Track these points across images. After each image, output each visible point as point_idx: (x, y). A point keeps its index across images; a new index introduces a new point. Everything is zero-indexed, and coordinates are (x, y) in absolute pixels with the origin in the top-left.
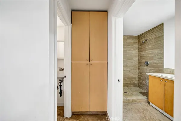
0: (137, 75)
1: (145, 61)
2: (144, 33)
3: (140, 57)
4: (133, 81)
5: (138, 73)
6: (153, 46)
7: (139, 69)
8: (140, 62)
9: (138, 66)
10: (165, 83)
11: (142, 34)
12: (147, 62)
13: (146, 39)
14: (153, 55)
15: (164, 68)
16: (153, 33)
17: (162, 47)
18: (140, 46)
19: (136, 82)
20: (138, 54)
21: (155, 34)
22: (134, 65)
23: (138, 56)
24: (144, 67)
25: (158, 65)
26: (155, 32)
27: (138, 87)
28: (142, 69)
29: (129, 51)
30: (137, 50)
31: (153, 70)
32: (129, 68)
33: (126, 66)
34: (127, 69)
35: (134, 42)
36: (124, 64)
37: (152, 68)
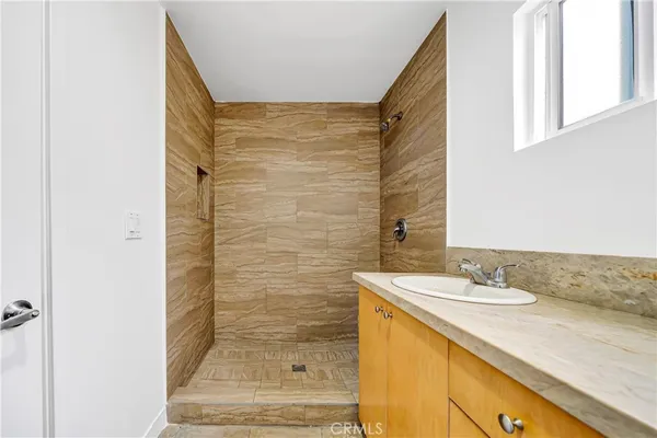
1: (395, 217)
2: (395, 84)
4: (356, 314)
6: (418, 139)
7: (381, 259)
8: (384, 226)
9: (381, 246)
11: (390, 94)
12: (400, 222)
13: (398, 111)
14: (417, 186)
16: (416, 77)
18: (385, 152)
20: (381, 188)
21: (423, 76)
23: (381, 197)
24: (395, 247)
25: (432, 231)
28: (390, 258)
29: (336, 177)
30: (376, 172)
31: (416, 263)
32: (336, 256)
33: (324, 245)
34: (329, 261)
35: (362, 134)
36: (317, 235)
37: (415, 253)
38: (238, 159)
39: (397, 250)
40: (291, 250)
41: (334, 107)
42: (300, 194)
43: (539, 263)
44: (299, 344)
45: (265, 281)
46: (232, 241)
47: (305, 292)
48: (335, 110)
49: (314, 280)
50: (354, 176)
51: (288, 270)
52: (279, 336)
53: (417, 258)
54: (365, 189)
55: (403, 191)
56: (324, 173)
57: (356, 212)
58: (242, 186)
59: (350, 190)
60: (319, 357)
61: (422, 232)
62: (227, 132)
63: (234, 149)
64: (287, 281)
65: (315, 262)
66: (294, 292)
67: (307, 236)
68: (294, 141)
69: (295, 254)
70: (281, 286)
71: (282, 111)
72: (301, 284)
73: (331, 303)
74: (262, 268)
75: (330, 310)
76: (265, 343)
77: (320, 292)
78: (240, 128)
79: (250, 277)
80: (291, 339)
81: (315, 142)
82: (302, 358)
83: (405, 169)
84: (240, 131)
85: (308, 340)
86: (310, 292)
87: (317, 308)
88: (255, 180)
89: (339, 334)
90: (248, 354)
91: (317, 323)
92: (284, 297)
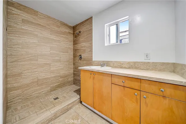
0: (72, 71)
1: (79, 54)
2: (79, 24)
3: (75, 50)
4: (68, 79)
5: (74, 69)
6: (85, 38)
7: (74, 64)
8: (75, 56)
9: (74, 61)
10: (94, 75)
11: (77, 25)
12: (80, 55)
13: (80, 31)
14: (85, 48)
15: (93, 60)
16: (85, 25)
17: (92, 40)
18: (75, 39)
19: (71, 79)
20: (74, 47)
21: (87, 26)
22: (69, 60)
23: (74, 49)
24: (78, 61)
25: (89, 58)
26: (86, 25)
27: (74, 84)
28: (77, 64)
29: (62, 42)
30: (72, 43)
31: (85, 64)
32: (63, 64)
33: (59, 61)
34: (61, 65)
35: (69, 33)
36: (57, 58)
37: (84, 62)
38: (23, 27)
39: (79, 62)
40: (48, 63)
41: (62, 23)
42: (51, 45)
43: (109, 63)
44: (51, 92)
45: (37, 75)
46: (19, 61)
47: (53, 75)
48: (62, 24)
49: (56, 72)
50: (67, 43)
51: (47, 69)
52: (43, 92)
53: (85, 63)
54: (70, 47)
55: (81, 49)
56: (59, 41)
57: (68, 52)
58: (26, 39)
59: (67, 46)
60: (60, 93)
61: (87, 58)
62: (16, 14)
63: (21, 23)
64: (47, 73)
65: (56, 66)
66: (50, 76)
67: (54, 59)
68: (49, 28)
69: (49, 65)
70: (44, 75)
71: (45, 17)
72: (52, 74)
73: (61, 77)
74: (36, 70)
75: (61, 79)
76: (37, 97)
77: (58, 75)
78: (25, 16)
79: (29, 74)
80: (48, 92)
81: (56, 31)
82: (55, 95)
83: (82, 44)
84: (25, 17)
85: (54, 90)
86: (55, 75)
87: (57, 80)
88: (32, 38)
89: (63, 85)
90: (32, 103)
91: (57, 84)
92: (45, 79)
